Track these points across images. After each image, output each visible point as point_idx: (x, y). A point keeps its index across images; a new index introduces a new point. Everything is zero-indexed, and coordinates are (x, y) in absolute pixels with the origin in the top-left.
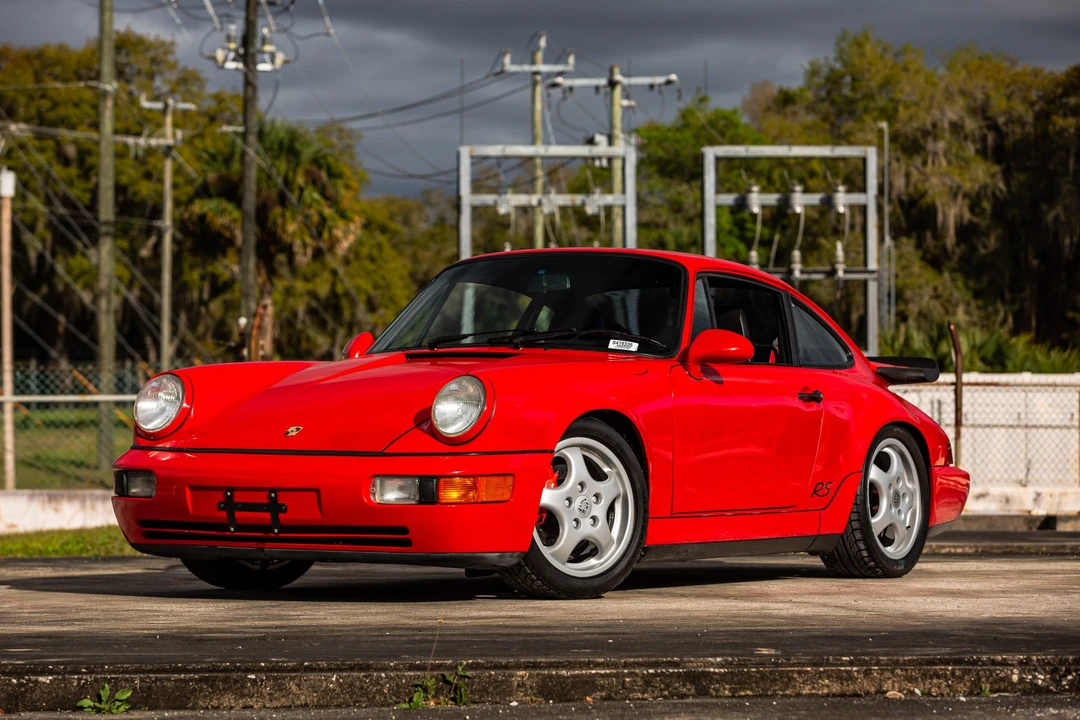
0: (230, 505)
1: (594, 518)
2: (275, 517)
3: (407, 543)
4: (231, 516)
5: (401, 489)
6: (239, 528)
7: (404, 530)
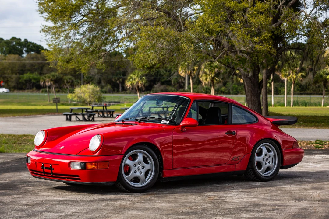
0: (43, 167)
1: (141, 172)
2: (52, 171)
3: (79, 179)
4: (44, 170)
5: (78, 165)
6: (45, 173)
7: (78, 176)
